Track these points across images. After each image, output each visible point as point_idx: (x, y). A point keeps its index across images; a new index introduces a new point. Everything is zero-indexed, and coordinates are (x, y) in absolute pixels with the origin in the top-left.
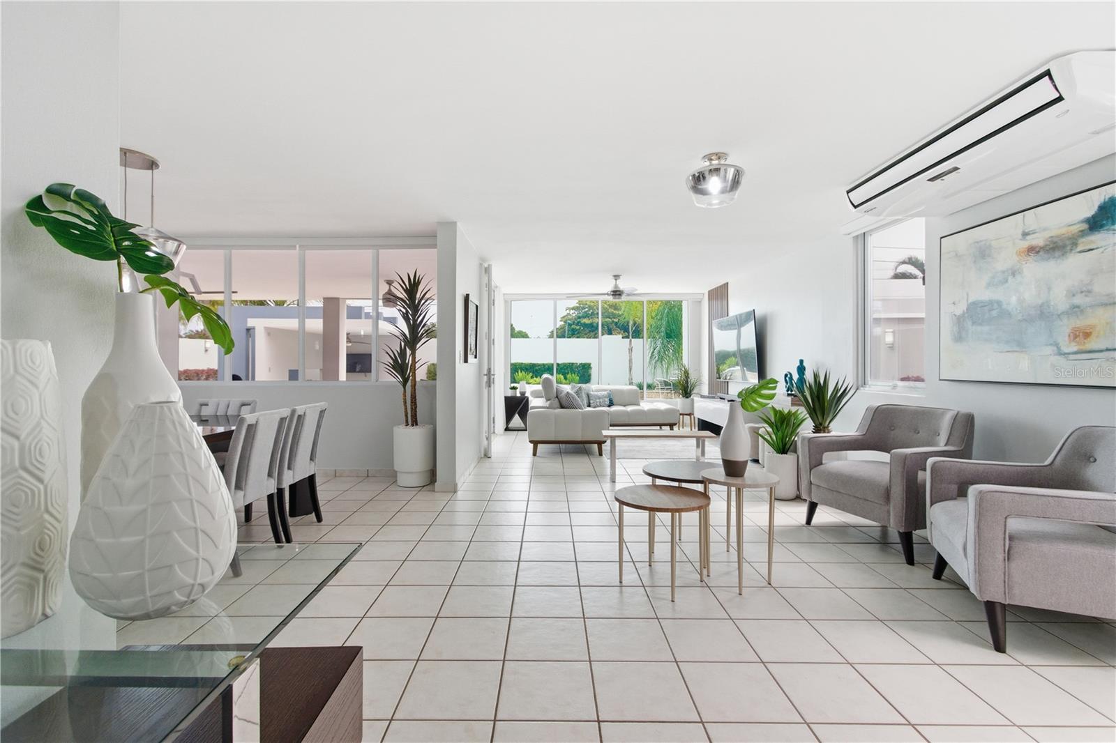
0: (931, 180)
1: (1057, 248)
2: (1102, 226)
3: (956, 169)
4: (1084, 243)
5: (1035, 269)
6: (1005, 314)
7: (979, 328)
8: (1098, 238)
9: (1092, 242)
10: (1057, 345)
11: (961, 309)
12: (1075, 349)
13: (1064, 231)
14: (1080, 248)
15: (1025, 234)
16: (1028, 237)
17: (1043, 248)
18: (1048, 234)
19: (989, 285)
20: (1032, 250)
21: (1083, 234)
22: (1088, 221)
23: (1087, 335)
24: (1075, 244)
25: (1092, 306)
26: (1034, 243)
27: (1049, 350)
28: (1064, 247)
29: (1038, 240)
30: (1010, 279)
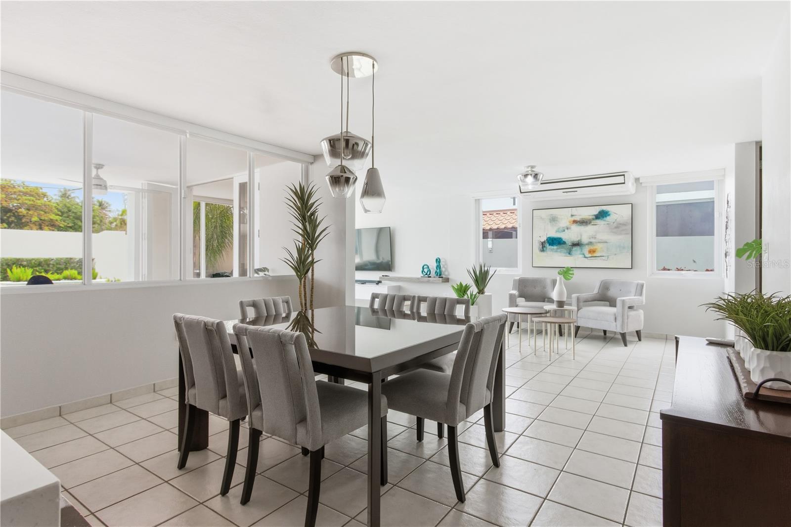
0: (564, 192)
1: (583, 222)
2: (599, 218)
3: (576, 191)
4: (594, 222)
5: (575, 228)
6: (564, 243)
7: (552, 247)
8: (598, 221)
9: (596, 222)
10: (584, 254)
11: (544, 239)
12: (590, 256)
13: (587, 217)
14: (592, 224)
15: (572, 216)
16: (573, 217)
17: (579, 222)
18: (581, 217)
19: (557, 231)
20: (575, 222)
21: (593, 219)
22: (595, 215)
23: (594, 251)
24: (590, 222)
25: (596, 243)
26: (576, 219)
27: (581, 256)
28: (587, 222)
29: (578, 218)
30: (566, 230)
